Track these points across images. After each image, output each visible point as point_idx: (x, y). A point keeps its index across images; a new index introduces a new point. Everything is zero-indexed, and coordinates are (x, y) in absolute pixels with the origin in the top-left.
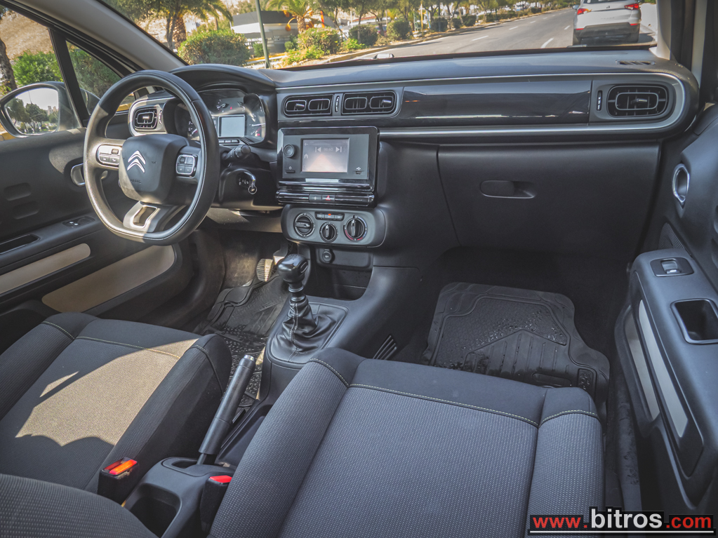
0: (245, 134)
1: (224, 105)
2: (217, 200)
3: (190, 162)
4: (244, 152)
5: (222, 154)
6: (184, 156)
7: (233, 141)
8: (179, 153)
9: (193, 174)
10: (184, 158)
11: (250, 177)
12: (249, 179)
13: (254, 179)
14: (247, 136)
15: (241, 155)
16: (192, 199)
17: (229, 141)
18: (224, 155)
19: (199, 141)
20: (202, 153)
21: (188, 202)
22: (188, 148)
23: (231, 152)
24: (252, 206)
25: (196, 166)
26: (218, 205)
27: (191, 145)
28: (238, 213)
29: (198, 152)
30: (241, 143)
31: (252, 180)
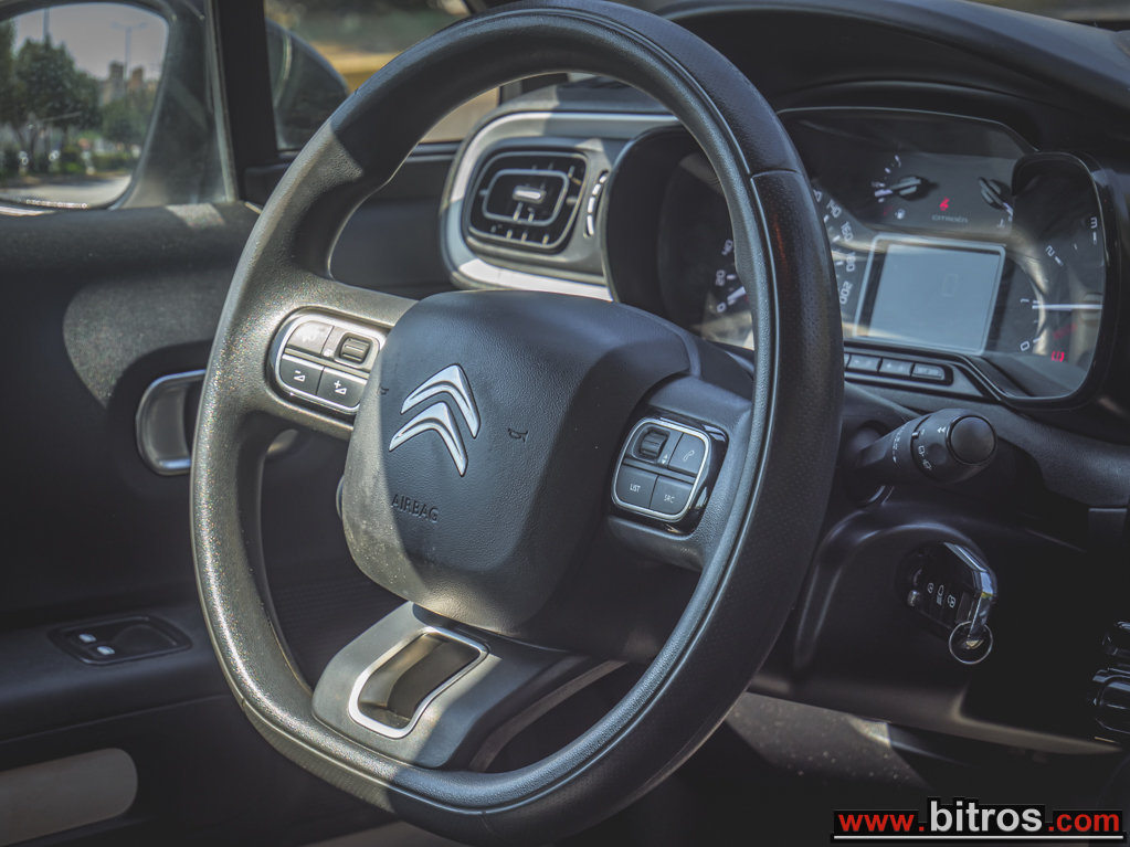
0: (991, 345)
1: (910, 184)
2: (780, 664)
3: (684, 459)
4: (959, 450)
5: (850, 432)
6: (664, 423)
7: (920, 370)
8: (645, 409)
9: (690, 522)
10: (664, 435)
11: (968, 573)
12: (963, 583)
13: (987, 585)
14: (997, 355)
15: (943, 459)
16: (663, 639)
17: (903, 369)
18: (863, 441)
19: (751, 356)
20: (750, 421)
21: (639, 645)
22: (691, 389)
23: (899, 436)
24: (955, 714)
25: (710, 483)
26: (781, 686)
27: (706, 377)
28: (879, 733)
29: (732, 419)
30: (961, 385)
31: (974, 592)
